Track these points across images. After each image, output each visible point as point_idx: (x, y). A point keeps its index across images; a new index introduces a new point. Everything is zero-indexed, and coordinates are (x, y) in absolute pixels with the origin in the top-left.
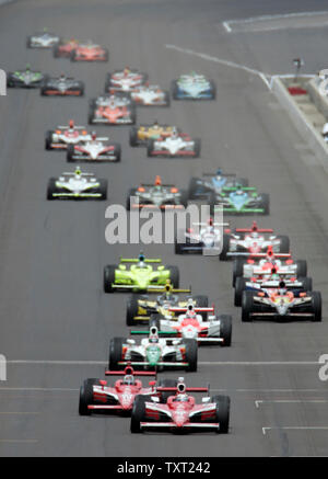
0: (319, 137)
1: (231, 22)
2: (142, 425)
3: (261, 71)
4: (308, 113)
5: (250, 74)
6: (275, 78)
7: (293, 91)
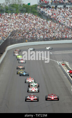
0: (67, 73)
1: (52, 52)
2: (27, 100)
3: (57, 61)
4: (65, 68)
5: (55, 62)
6: (60, 62)
7: (63, 65)
